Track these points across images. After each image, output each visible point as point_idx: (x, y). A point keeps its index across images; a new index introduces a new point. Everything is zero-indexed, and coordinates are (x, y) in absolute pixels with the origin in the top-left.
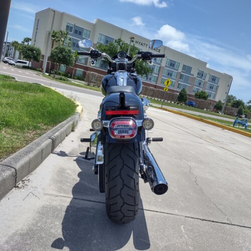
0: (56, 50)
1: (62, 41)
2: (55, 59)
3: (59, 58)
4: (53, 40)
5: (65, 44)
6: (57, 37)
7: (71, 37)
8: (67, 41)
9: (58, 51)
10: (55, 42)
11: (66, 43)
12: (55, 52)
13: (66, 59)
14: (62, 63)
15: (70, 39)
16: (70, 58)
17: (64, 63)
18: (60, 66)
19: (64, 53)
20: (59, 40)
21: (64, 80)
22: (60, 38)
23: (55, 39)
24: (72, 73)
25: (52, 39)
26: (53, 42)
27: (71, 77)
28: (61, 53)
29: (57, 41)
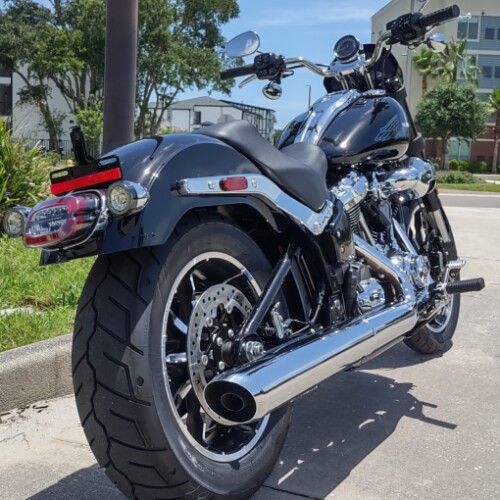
0: (428, 101)
1: (449, 72)
2: (429, 126)
3: (441, 120)
4: (425, 76)
5: (458, 78)
6: (436, 65)
7: (476, 52)
8: (465, 68)
9: (435, 102)
10: (429, 81)
11: (462, 74)
12: (428, 107)
13: (463, 120)
14: (451, 135)
15: (473, 61)
16: (472, 114)
17: (456, 132)
18: (444, 143)
19: (453, 106)
20: (441, 72)
21: (460, 181)
22: (444, 64)
23: (429, 73)
24: (492, 158)
25: (421, 74)
26: (424, 82)
27: (489, 171)
28: (445, 105)
29: (435, 76)
